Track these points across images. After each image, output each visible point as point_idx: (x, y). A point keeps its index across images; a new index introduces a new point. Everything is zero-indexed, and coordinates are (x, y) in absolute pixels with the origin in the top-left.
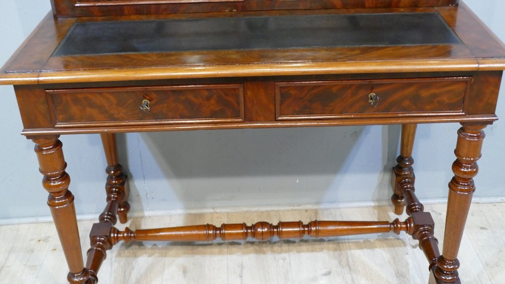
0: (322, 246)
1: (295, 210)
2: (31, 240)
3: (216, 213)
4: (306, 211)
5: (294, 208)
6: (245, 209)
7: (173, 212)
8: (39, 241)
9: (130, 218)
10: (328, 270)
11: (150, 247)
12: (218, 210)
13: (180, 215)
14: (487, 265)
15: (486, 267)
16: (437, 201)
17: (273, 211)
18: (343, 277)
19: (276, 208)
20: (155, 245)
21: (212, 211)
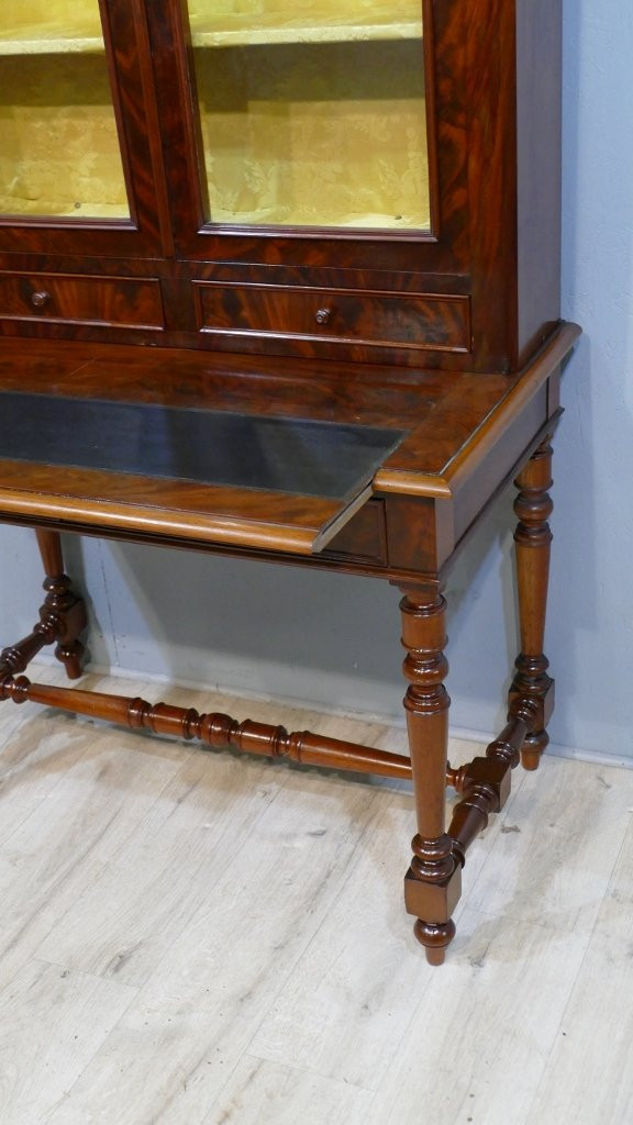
0: (347, 788)
1: (351, 719)
3: (220, 694)
5: (350, 715)
7: (154, 678)
9: (87, 673)
10: (323, 829)
11: (82, 722)
12: (223, 690)
13: (162, 684)
14: (614, 896)
15: (610, 898)
16: (619, 762)
18: (340, 846)
20: (92, 722)
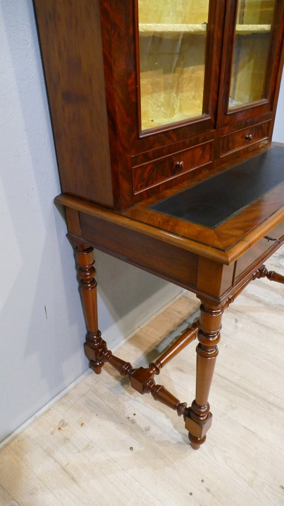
2: (52, 433)
4: (180, 299)
6: (154, 317)
8: (59, 429)
17: (167, 309)
19: (167, 307)
21: (139, 329)
